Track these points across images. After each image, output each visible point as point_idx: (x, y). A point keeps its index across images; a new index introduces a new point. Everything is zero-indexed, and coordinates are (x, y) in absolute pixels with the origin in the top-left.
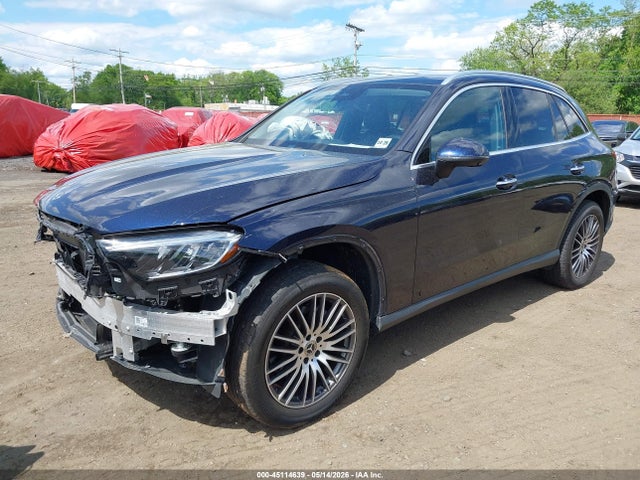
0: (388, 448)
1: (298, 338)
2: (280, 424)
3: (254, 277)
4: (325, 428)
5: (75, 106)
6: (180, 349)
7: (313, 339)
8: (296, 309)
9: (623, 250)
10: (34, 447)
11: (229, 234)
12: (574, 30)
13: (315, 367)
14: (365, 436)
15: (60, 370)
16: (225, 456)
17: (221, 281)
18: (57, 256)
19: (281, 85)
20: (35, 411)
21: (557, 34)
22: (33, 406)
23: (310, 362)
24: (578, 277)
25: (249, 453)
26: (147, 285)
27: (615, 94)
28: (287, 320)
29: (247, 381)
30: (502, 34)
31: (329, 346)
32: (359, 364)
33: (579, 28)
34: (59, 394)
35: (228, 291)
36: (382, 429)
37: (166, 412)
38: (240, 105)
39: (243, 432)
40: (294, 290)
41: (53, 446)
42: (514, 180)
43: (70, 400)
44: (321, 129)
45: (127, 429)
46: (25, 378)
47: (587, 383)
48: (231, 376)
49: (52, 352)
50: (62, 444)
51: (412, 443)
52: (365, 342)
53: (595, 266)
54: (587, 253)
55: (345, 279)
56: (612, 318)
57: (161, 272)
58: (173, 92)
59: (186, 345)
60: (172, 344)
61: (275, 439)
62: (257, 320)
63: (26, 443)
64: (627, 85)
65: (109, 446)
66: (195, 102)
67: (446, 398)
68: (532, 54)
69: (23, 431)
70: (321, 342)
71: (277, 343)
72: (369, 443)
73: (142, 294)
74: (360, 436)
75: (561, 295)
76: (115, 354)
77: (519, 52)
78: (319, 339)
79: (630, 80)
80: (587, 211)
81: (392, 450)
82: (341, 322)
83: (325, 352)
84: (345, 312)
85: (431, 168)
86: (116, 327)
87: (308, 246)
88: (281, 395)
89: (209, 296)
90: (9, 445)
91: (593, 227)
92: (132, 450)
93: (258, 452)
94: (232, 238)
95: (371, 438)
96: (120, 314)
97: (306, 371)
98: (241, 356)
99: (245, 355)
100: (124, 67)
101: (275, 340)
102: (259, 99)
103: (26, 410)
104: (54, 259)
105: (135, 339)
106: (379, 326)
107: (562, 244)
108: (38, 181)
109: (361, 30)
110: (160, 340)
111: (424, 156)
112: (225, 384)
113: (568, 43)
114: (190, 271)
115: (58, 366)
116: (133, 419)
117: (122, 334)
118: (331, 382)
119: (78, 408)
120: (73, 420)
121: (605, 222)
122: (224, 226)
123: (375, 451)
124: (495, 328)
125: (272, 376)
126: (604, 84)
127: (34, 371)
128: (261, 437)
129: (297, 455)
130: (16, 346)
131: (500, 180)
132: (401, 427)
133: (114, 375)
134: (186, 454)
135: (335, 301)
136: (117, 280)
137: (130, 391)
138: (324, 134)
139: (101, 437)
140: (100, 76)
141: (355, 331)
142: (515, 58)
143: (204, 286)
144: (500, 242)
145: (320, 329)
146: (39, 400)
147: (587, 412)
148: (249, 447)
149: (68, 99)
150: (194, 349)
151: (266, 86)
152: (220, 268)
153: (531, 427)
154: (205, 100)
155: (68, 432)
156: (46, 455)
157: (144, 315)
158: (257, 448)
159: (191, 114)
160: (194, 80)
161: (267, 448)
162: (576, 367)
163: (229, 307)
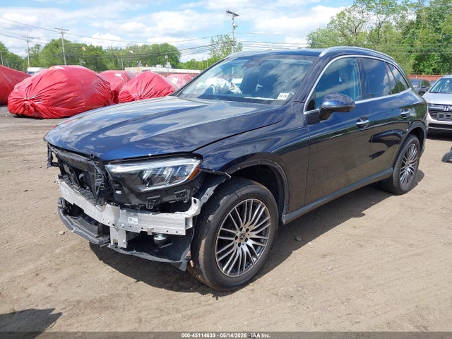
0: (297, 302)
1: (235, 229)
2: (223, 288)
3: (209, 189)
4: (252, 290)
5: (30, 69)
6: (160, 238)
7: (244, 230)
8: (235, 210)
9: (429, 167)
10: (54, 309)
11: (193, 160)
12: (384, 16)
13: (246, 249)
14: (280, 294)
15: (61, 256)
16: (189, 311)
17: (189, 192)
18: (60, 177)
19: (179, 54)
20: (50, 285)
21: (372, 20)
22: (48, 282)
23: (242, 246)
24: (404, 186)
25: (205, 308)
26: (139, 195)
27: (412, 61)
28: (229, 217)
29: (205, 259)
30: (335, 18)
31: (254, 235)
32: (272, 247)
33: (388, 15)
34: (64, 273)
35: (193, 199)
36: (290, 289)
37: (141, 283)
38: (150, 68)
39: (197, 295)
40: (234, 197)
41: (68, 308)
42: (367, 121)
43: (74, 276)
44: (234, 86)
45: (118, 295)
46: (38, 263)
47: (420, 255)
48: (195, 255)
49: (53, 245)
50: (74, 307)
51: (312, 298)
52: (276, 231)
53: (414, 178)
54: (409, 170)
55: (265, 190)
56: (429, 213)
57: (148, 186)
58: (102, 59)
59: (164, 235)
60: (155, 235)
61: (219, 298)
62: (211, 218)
63: (48, 306)
64: (420, 53)
65: (108, 307)
66: (117, 66)
67: (330, 268)
68: (355, 33)
69: (45, 299)
70: (249, 232)
71: (223, 233)
72: (283, 298)
73: (135, 201)
74: (277, 295)
75: (393, 198)
76: (112, 243)
77: (347, 32)
78: (247, 230)
79: (422, 51)
80: (411, 141)
81: (299, 303)
82: (262, 218)
83: (251, 238)
84: (264, 212)
85: (317, 113)
86: (114, 225)
87: (243, 167)
88: (224, 268)
89: (181, 202)
90: (37, 308)
91: (414, 152)
92: (124, 308)
93: (210, 308)
94: (195, 163)
95: (285, 296)
96: (117, 216)
97: (239, 252)
98: (201, 242)
99: (203, 242)
100: (65, 41)
101: (222, 231)
102: (164, 64)
103: (43, 284)
104: (58, 180)
105: (127, 233)
106: (284, 221)
107: (395, 164)
108: (13, 124)
109: (237, 15)
110: (146, 232)
111: (311, 106)
112: (191, 261)
113: (380, 26)
114: (168, 185)
115: (60, 254)
116: (120, 288)
117: (118, 230)
118: (255, 259)
119: (80, 282)
120: (79, 290)
121: (420, 148)
122: (189, 155)
123: (289, 304)
124: (353, 221)
125: (219, 255)
126: (404, 54)
127: (43, 258)
128: (209, 297)
129: (236, 308)
130: (27, 241)
131: (359, 121)
132: (303, 287)
133: (100, 259)
134: (161, 310)
135: (258, 204)
136: (118, 192)
137: (114, 270)
138: (236, 90)
139: (101, 301)
140: (46, 47)
141: (269, 224)
142: (344, 35)
143: (178, 195)
144: (358, 163)
145: (249, 223)
146: (52, 278)
147: (422, 275)
148: (203, 304)
149: (23, 64)
150: (170, 238)
151: (168, 55)
152: (189, 183)
153: (387, 285)
154: (125, 66)
155: (77, 298)
156: (64, 314)
157: (135, 216)
158: (209, 305)
159: (120, 75)
160: (116, 50)
161: (216, 304)
162: (411, 245)
163: (194, 210)
